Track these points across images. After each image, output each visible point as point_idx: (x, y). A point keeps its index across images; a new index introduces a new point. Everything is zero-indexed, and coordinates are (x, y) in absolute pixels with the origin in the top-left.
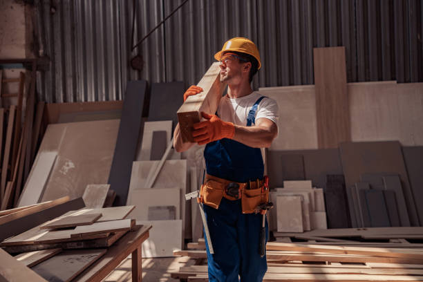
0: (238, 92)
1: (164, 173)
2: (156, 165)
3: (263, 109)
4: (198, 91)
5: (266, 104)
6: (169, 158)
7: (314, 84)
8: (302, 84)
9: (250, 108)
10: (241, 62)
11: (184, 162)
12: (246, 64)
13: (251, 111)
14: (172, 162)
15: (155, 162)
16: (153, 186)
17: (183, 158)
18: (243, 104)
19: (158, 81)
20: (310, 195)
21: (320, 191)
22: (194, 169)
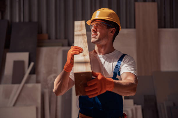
0: (104, 50)
1: (23, 94)
2: (16, 88)
3: (126, 65)
4: (81, 51)
5: (128, 60)
6: (27, 82)
7: (135, 28)
8: (127, 28)
9: (115, 63)
10: (108, 27)
11: (39, 86)
12: (112, 29)
13: (116, 66)
14: (29, 85)
15: (16, 86)
16: (14, 105)
17: (38, 82)
18: (109, 60)
19: (17, 20)
20: (132, 110)
21: (139, 107)
22: (47, 91)
